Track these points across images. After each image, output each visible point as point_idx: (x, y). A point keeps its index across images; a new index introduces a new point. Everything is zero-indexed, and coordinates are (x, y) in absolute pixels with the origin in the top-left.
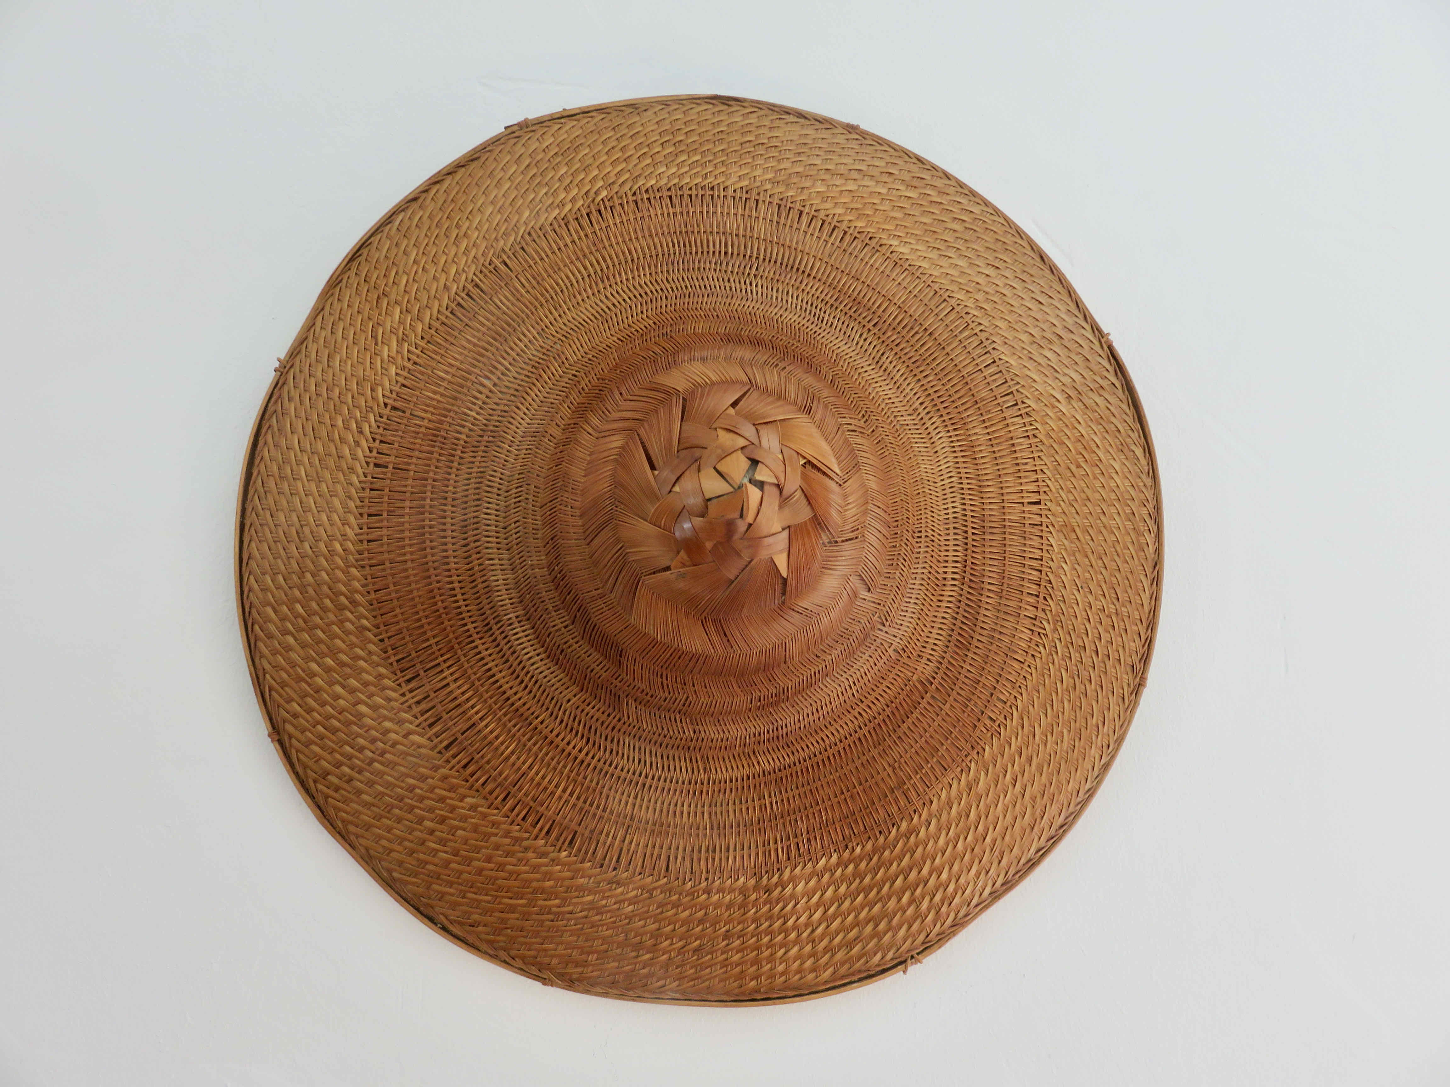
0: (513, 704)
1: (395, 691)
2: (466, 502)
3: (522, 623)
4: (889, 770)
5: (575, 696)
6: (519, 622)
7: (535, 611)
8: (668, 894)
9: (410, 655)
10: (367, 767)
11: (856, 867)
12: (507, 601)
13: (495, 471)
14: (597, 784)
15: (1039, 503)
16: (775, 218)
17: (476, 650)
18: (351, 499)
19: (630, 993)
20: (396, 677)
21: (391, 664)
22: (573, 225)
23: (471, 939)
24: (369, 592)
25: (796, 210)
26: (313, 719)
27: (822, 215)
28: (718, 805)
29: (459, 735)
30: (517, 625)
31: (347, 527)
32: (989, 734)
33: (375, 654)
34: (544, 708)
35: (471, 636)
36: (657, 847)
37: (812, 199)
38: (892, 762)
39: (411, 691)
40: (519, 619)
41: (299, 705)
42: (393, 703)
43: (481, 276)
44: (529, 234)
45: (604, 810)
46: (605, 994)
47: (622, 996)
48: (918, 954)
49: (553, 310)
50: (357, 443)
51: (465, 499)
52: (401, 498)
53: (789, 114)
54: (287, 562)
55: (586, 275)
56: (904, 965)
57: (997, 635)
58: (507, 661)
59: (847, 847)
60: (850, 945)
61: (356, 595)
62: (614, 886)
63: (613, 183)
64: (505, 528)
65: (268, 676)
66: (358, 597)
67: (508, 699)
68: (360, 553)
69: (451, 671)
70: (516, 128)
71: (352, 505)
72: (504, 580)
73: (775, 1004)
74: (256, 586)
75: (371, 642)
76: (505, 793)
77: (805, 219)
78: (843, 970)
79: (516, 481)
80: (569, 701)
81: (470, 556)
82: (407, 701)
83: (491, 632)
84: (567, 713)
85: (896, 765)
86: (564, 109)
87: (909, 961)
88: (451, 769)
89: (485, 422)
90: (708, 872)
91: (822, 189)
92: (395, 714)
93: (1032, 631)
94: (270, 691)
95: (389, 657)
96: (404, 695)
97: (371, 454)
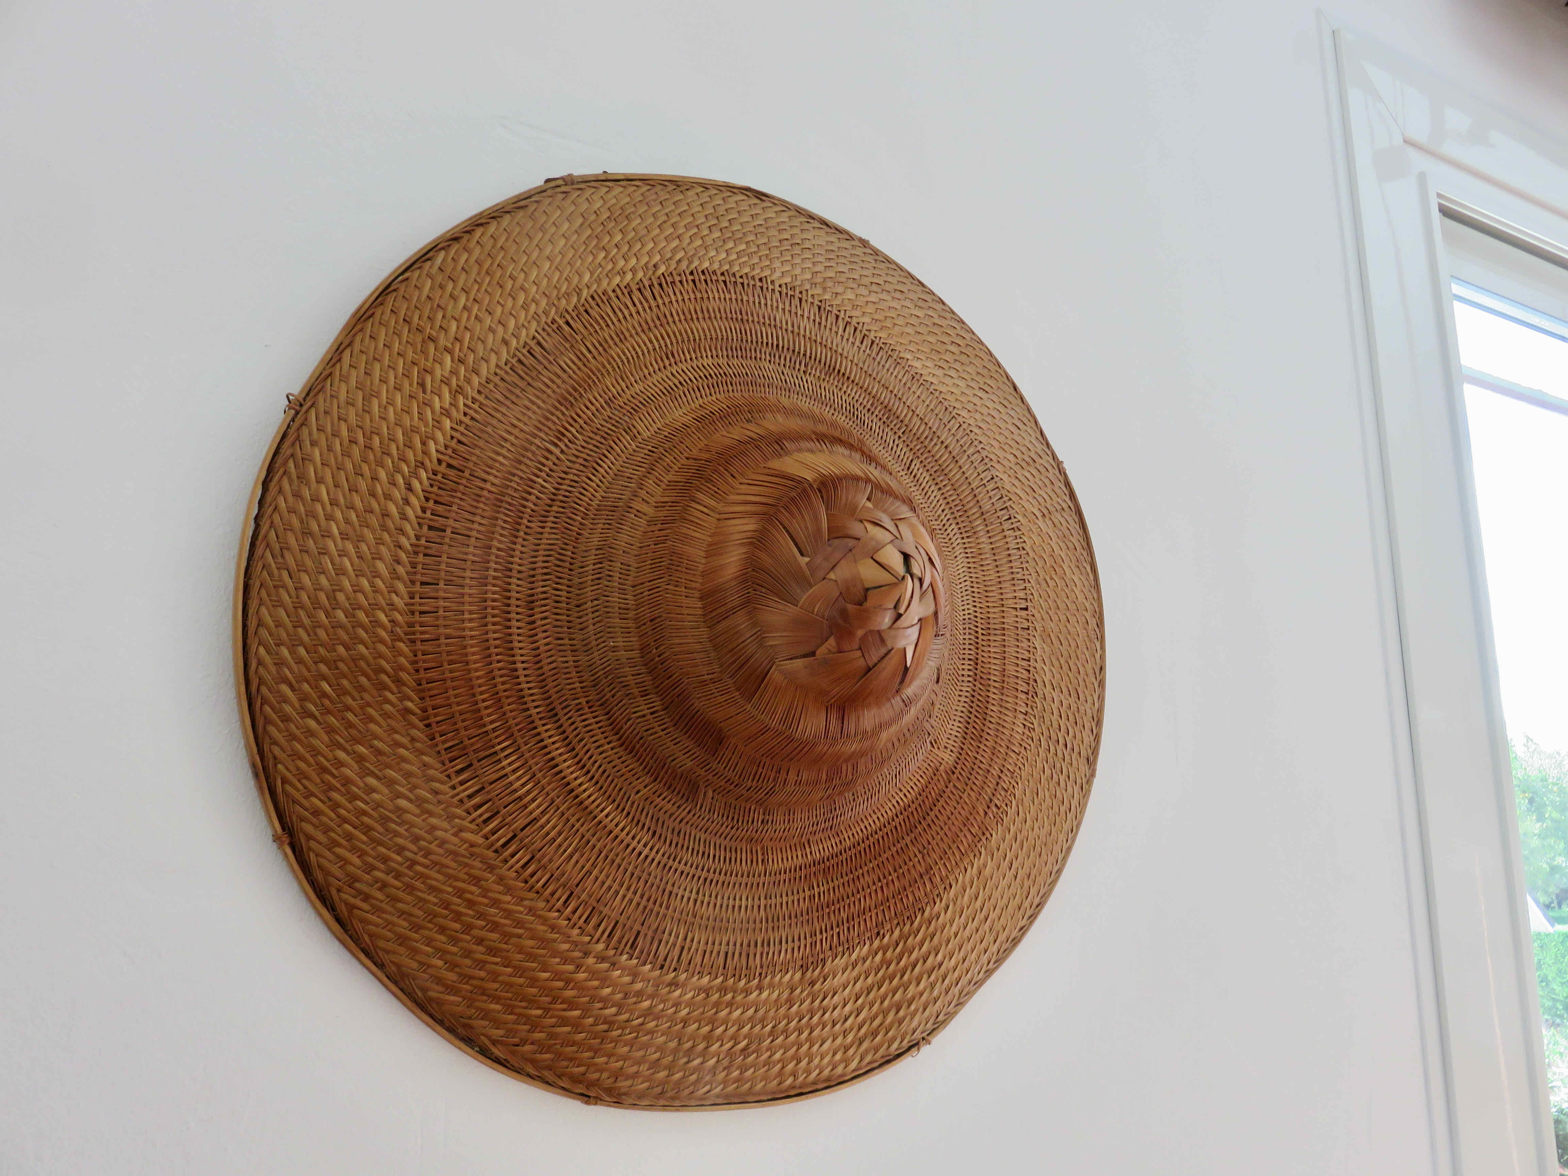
0: (577, 797)
1: (442, 783)
2: (533, 576)
3: (593, 709)
4: (920, 856)
5: (645, 787)
6: (590, 708)
7: (613, 696)
8: (723, 993)
9: (462, 742)
10: (406, 871)
11: (884, 954)
12: (577, 685)
13: (567, 544)
14: (661, 880)
15: (1026, 609)
16: (818, 320)
17: (538, 738)
18: (399, 563)
19: (677, 1103)
20: (444, 768)
21: (439, 752)
22: (636, 295)
23: (514, 1061)
24: (417, 671)
25: (833, 315)
26: (339, 817)
27: (854, 322)
28: (773, 897)
29: (518, 831)
30: (587, 710)
31: (394, 595)
32: (996, 821)
33: (418, 741)
34: (611, 800)
35: (533, 722)
36: (717, 943)
37: (845, 306)
38: (921, 849)
39: (462, 783)
40: (590, 704)
41: (320, 800)
42: (440, 797)
43: (544, 334)
44: (593, 297)
45: (667, 908)
46: (651, 1107)
47: (665, 1107)
48: (928, 1035)
49: (620, 381)
50: (407, 502)
51: (532, 573)
52: (462, 567)
53: (814, 219)
54: (311, 633)
55: (651, 348)
56: (916, 1048)
57: (1000, 729)
58: (573, 749)
59: (878, 933)
60: (874, 1034)
61: (401, 674)
62: (673, 988)
63: (671, 258)
64: (578, 606)
65: (280, 766)
66: (404, 676)
67: (572, 791)
68: (411, 625)
69: (509, 760)
70: (560, 182)
71: (401, 570)
72: (574, 662)
73: (807, 1098)
74: (268, 659)
75: (414, 726)
76: (568, 893)
77: (841, 324)
78: (868, 1057)
79: (594, 557)
80: (638, 792)
81: (536, 635)
82: (458, 794)
83: (556, 718)
84: (635, 806)
85: (925, 851)
86: (605, 172)
87: (921, 1044)
88: (509, 870)
89: (553, 491)
90: (762, 967)
91: (852, 297)
92: (443, 810)
93: (1024, 725)
94: (282, 783)
95: (437, 745)
96: (453, 788)
97: (423, 515)
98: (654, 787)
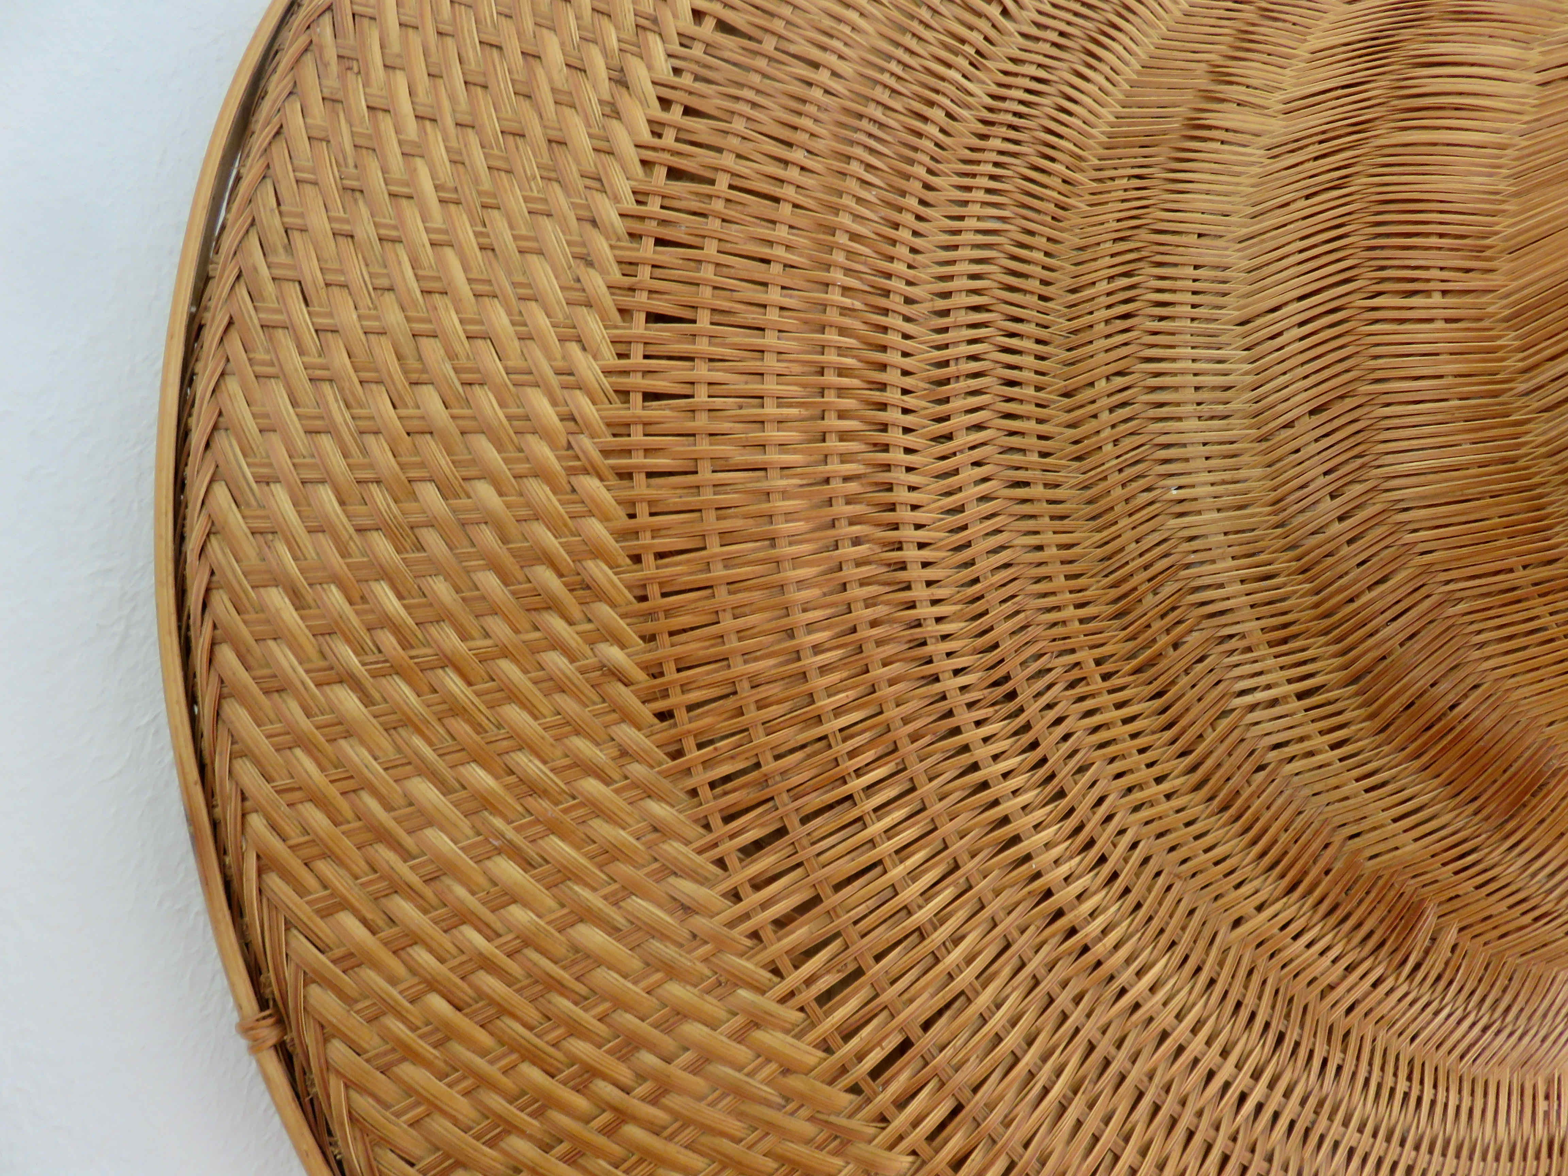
0: (1073, 930)
1: (703, 881)
2: (945, 313)
3: (1115, 682)
5: (1262, 907)
6: (1106, 677)
7: (1176, 646)
9: (758, 765)
10: (602, 1141)
12: (1070, 612)
13: (1031, 233)
17: (965, 759)
18: (590, 264)
20: (710, 838)
21: (694, 793)
24: (637, 559)
26: (413, 971)
29: (914, 1031)
30: (1098, 684)
31: (574, 348)
33: (636, 758)
34: (1164, 940)
35: (950, 714)
39: (757, 885)
40: (1107, 667)
41: (365, 922)
42: (699, 922)
50: (614, 112)
51: (941, 304)
52: (757, 277)
54: (354, 449)
58: (1061, 794)
61: (590, 564)
64: (1067, 395)
65: (256, 821)
66: (598, 570)
67: (1059, 914)
68: (620, 428)
69: (887, 821)
71: (596, 283)
72: (1061, 547)
74: (235, 520)
75: (627, 717)
79: (1108, 261)
80: (1237, 923)
81: (956, 472)
82: (747, 916)
83: (1012, 706)
84: (1231, 960)
88: (893, 1146)
89: (989, 101)
92: (706, 960)
94: (260, 872)
95: (688, 772)
96: (735, 896)
97: (656, 142)
98: (1287, 908)
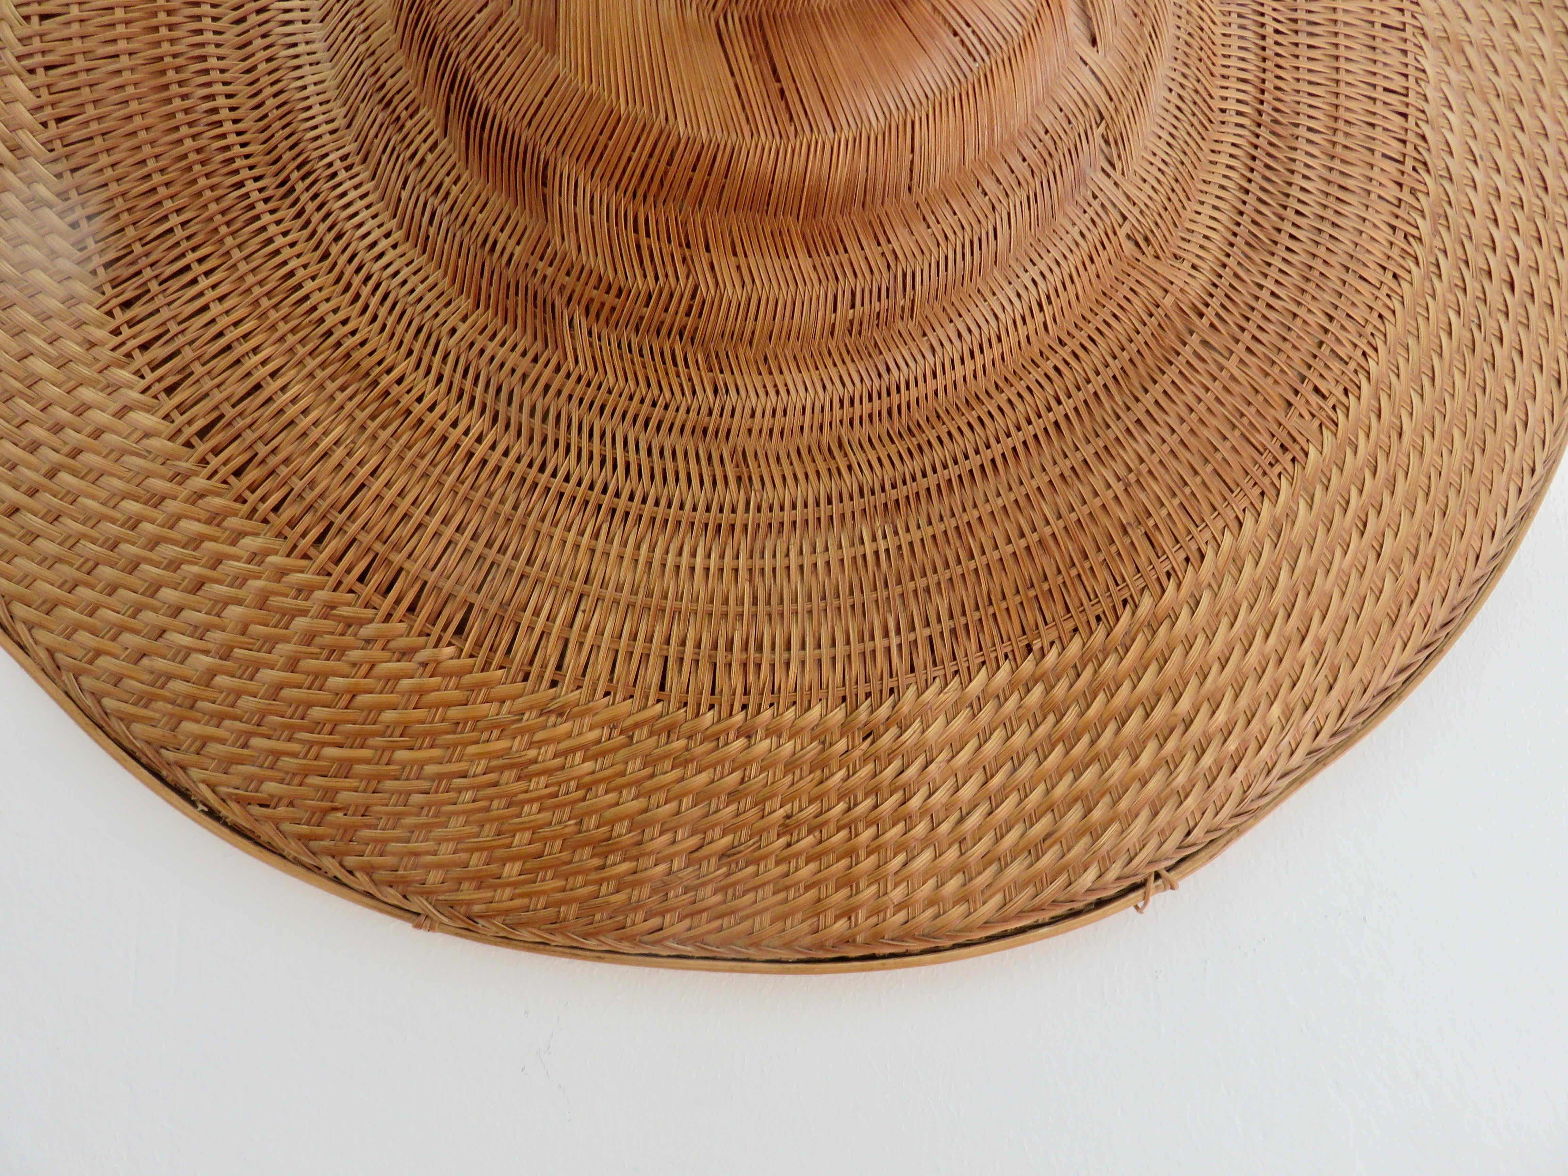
0: (338, 344)
1: (101, 325)
4: (1118, 488)
5: (464, 319)
6: (347, 169)
8: (664, 736)
9: (132, 251)
10: (46, 482)
11: (1047, 691)
12: (323, 128)
14: (515, 507)
17: (264, 236)
19: (592, 943)
20: (103, 299)
21: (94, 271)
23: (266, 831)
24: (45, 124)
28: (768, 554)
29: (226, 408)
30: (343, 174)
32: (1316, 423)
33: (60, 255)
34: (404, 350)
35: (252, 207)
36: (641, 636)
38: (1122, 472)
39: (130, 325)
40: (347, 163)
42: (95, 350)
45: (530, 562)
46: (542, 946)
47: (574, 950)
48: (1169, 869)
56: (1140, 892)
57: (1326, 227)
58: (326, 255)
59: (1029, 648)
60: (1035, 850)
61: (20, 133)
62: (552, 719)
66: (24, 136)
67: (329, 333)
68: (26, 40)
69: (212, 279)
72: (317, 84)
73: (883, 968)
75: (52, 229)
76: (324, 524)
78: (1022, 899)
80: (452, 332)
81: (251, 43)
82: (123, 343)
83: (293, 198)
84: (451, 359)
85: (1132, 478)
87: (1152, 884)
88: (209, 478)
90: (746, 692)
92: (100, 372)
93: (1394, 228)
95: (89, 259)
96: (116, 332)
